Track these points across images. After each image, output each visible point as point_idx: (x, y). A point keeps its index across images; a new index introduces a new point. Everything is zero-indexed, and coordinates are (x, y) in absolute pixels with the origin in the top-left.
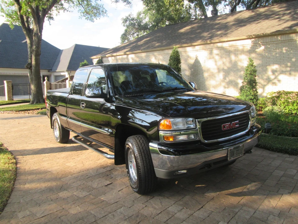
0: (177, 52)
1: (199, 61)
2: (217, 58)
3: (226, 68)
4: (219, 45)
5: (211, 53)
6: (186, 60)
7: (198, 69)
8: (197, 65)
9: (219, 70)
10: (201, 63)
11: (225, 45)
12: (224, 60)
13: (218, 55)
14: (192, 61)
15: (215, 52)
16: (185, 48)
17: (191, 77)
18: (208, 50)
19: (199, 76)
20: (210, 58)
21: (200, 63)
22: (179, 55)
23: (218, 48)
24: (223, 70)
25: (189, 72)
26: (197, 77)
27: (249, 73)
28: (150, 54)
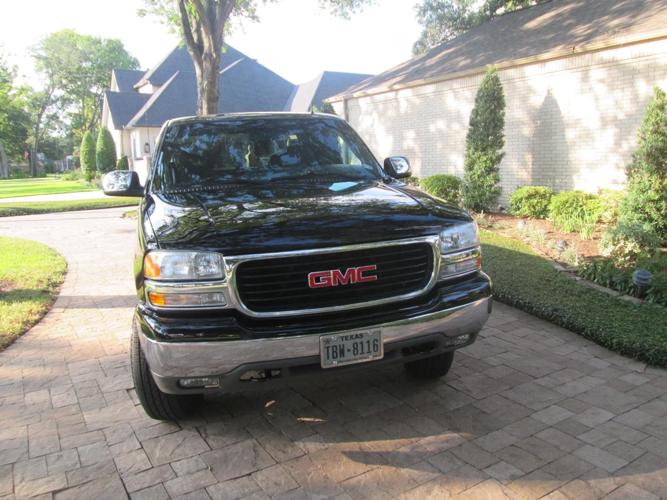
0: (496, 80)
1: (555, 100)
2: (601, 89)
3: (621, 116)
4: (607, 55)
5: (585, 78)
6: (524, 99)
7: (551, 120)
8: (550, 110)
9: (604, 122)
10: (559, 105)
11: (621, 55)
12: (618, 94)
13: (602, 81)
14: (537, 101)
15: (597, 73)
16: (521, 68)
17: (536, 142)
18: (579, 70)
19: (553, 138)
20: (583, 92)
21: (557, 106)
22: (501, 88)
23: (603, 63)
24: (615, 120)
25: (530, 129)
26: (551, 141)
27: (651, 128)
28: (444, 87)
